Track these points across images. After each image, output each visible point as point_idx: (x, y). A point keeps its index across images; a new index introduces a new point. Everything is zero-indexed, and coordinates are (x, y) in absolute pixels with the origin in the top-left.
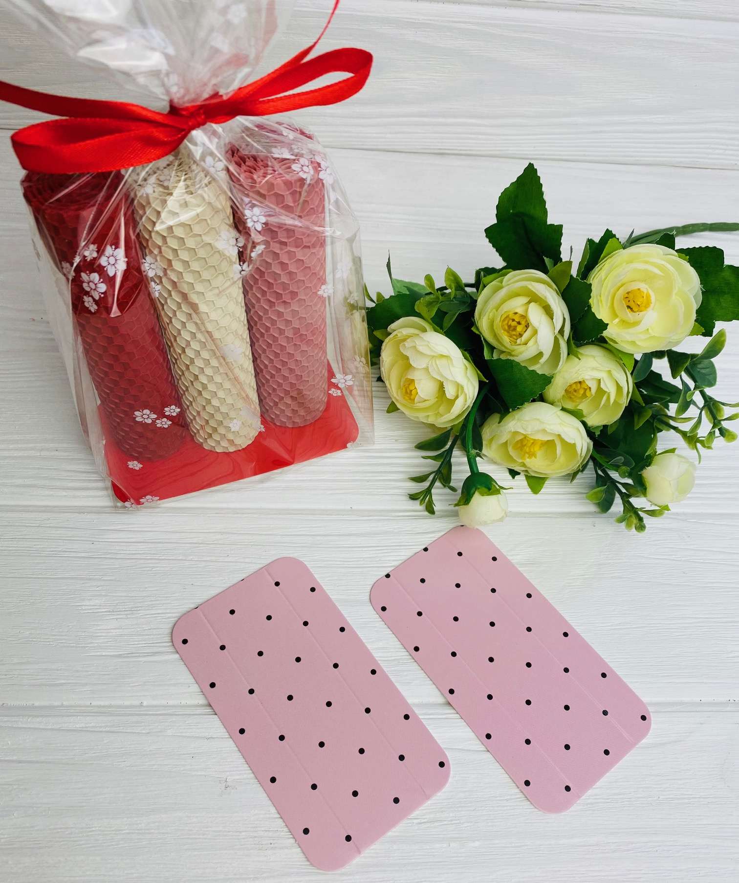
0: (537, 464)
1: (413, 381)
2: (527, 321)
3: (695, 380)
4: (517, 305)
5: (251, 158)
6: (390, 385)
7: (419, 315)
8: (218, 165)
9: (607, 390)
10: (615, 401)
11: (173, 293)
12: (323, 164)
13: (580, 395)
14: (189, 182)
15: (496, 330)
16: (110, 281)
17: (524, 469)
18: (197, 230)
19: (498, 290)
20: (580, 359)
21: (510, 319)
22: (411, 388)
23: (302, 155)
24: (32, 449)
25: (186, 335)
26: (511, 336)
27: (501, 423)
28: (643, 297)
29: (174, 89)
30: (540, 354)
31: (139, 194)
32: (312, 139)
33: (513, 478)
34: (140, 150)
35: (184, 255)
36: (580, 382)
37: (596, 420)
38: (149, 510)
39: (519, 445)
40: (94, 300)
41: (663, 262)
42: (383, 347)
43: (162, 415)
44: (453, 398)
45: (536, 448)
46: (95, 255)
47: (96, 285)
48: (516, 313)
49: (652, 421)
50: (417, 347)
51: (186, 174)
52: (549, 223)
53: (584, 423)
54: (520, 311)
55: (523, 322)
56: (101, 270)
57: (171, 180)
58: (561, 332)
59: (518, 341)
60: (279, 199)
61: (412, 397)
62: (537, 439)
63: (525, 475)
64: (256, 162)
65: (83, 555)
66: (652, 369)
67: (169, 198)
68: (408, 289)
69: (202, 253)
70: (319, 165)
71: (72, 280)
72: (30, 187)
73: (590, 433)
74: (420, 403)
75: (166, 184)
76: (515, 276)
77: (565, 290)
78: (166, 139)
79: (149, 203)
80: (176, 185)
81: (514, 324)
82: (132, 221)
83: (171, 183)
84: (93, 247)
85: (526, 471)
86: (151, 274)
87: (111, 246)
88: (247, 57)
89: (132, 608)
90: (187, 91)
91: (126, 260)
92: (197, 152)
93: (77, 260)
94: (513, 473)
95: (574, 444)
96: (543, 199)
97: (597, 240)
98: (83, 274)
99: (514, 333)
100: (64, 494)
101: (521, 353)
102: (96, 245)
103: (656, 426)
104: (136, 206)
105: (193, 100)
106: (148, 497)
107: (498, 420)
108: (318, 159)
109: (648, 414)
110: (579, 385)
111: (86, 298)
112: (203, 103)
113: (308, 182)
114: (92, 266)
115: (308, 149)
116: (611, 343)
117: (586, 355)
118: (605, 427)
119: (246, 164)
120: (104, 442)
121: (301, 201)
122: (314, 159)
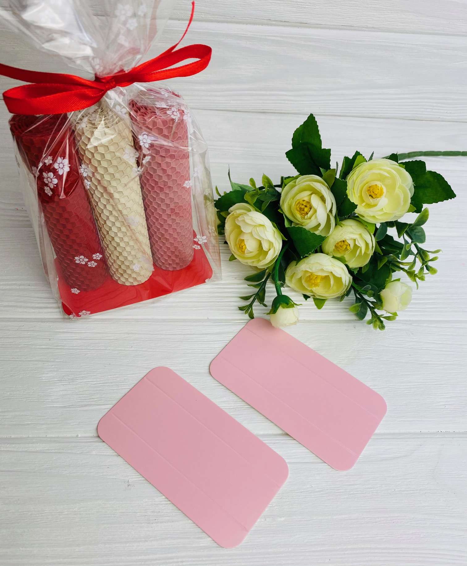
0: (319, 291)
1: (244, 240)
2: (310, 205)
3: (411, 239)
4: (305, 196)
5: (143, 108)
6: (230, 244)
7: (247, 202)
8: (123, 110)
9: (360, 246)
10: (365, 253)
11: (98, 187)
12: (185, 111)
13: (344, 249)
14: (107, 122)
15: (292, 211)
16: (60, 177)
17: (312, 294)
18: (112, 148)
19: (293, 188)
20: (342, 227)
21: (300, 204)
22: (243, 244)
23: (173, 106)
24: (14, 284)
25: (106, 213)
26: (301, 214)
27: (297, 265)
28: (379, 189)
29: (97, 67)
30: (319, 225)
31: (78, 128)
32: (179, 97)
33: (306, 300)
34: (78, 101)
35: (104, 164)
36: (344, 241)
37: (354, 264)
38: (85, 320)
39: (308, 279)
40: (50, 189)
41: (390, 169)
42: (226, 221)
43: (91, 259)
44: (267, 251)
45: (318, 281)
46: (51, 162)
47: (51, 180)
48: (304, 201)
49: (389, 265)
50: (245, 220)
51: (104, 117)
52: (323, 147)
53: (347, 266)
54: (306, 199)
55: (308, 206)
56: (55, 171)
57: (96, 120)
58: (331, 211)
59: (306, 217)
60: (160, 131)
61: (243, 250)
62: (318, 275)
63: (313, 298)
64: (147, 110)
65: (44, 347)
66: (387, 233)
67: (95, 130)
68: (241, 188)
69: (115, 163)
70: (183, 112)
71: (37, 177)
72: (14, 124)
73: (350, 271)
74: (248, 253)
75: (93, 122)
76: (303, 179)
77: (332, 186)
78: (93, 96)
79: (83, 133)
80: (99, 123)
81: (303, 207)
82: (73, 143)
83: (96, 122)
84: (50, 158)
85: (314, 295)
86: (85, 175)
87: (61, 157)
88: (139, 49)
89: (73, 378)
90: (105, 68)
91: (70, 165)
92: (111, 103)
93: (41, 165)
94: (306, 297)
95: (341, 278)
96: (319, 134)
97: (351, 157)
98: (44, 174)
99: (303, 212)
100: (33, 311)
101: (308, 224)
102: (52, 157)
103: (391, 268)
104: (76, 135)
105: (108, 74)
106: (84, 311)
107: (295, 264)
108: (183, 108)
109: (385, 260)
110: (343, 243)
111: (46, 188)
112: (114, 75)
113: (176, 121)
114: (48, 168)
115: (177, 102)
116: (361, 217)
117: (347, 225)
118: (360, 268)
119: (141, 111)
120: (58, 279)
121: (172, 132)
122: (180, 108)
